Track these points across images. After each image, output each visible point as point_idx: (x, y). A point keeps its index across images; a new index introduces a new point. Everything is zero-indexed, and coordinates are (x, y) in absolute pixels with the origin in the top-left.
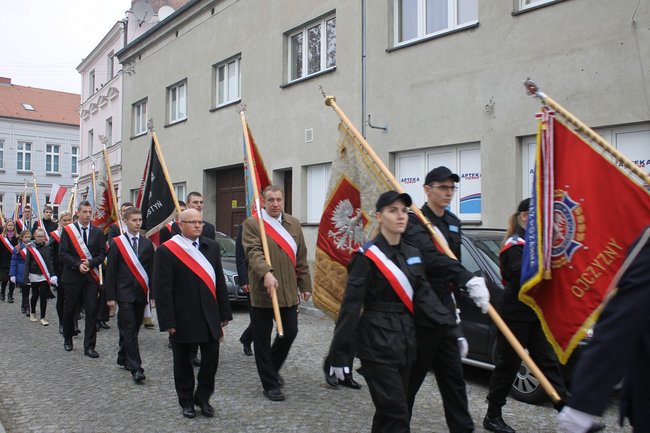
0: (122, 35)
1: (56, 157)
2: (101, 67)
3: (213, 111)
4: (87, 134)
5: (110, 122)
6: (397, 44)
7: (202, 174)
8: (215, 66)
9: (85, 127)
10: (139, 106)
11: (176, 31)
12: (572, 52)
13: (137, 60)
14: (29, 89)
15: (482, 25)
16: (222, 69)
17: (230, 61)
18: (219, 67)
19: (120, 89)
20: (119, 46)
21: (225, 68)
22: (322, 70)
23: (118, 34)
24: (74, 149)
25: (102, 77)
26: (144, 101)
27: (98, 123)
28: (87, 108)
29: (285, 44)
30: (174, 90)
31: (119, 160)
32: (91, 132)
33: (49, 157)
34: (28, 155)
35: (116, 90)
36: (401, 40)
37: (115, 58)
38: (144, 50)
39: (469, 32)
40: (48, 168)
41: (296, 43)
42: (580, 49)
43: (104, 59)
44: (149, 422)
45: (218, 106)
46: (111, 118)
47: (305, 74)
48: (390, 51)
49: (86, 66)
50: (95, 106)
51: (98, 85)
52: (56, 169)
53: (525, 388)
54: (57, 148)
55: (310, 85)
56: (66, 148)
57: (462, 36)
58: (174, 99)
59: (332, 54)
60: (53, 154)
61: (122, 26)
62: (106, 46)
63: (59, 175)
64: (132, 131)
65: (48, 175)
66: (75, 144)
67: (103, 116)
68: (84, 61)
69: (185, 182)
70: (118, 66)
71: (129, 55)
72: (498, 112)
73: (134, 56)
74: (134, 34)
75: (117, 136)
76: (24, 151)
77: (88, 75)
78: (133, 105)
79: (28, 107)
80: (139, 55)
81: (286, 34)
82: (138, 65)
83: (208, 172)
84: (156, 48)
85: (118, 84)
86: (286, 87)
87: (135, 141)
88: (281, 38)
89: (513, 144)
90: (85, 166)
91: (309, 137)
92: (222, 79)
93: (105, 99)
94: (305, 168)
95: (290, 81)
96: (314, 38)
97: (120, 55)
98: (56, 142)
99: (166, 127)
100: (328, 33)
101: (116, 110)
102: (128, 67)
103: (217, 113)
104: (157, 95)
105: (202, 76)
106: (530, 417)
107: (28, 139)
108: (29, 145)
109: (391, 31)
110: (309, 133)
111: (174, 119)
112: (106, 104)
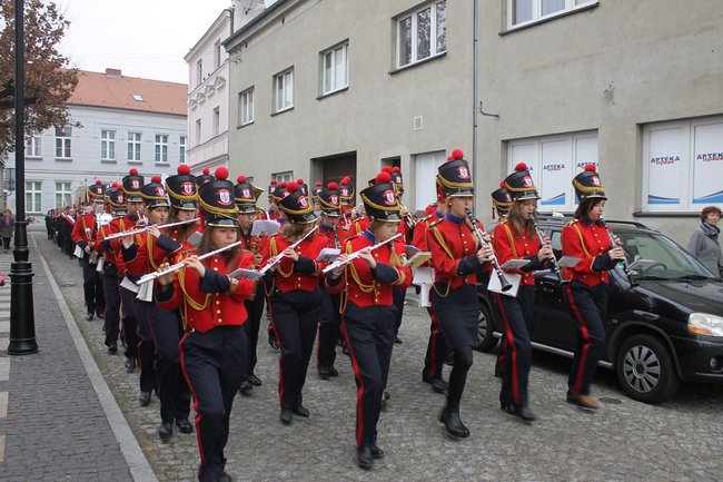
0: (229, 24)
1: (165, 147)
2: (209, 56)
3: (320, 99)
4: (194, 124)
5: (217, 112)
6: (511, 27)
7: (309, 163)
8: (322, 53)
9: (192, 118)
10: (245, 96)
11: (282, 18)
12: (702, 31)
13: (244, 49)
14: (138, 80)
15: (602, 5)
16: (328, 56)
17: (337, 47)
18: (326, 54)
19: (227, 79)
20: (225, 35)
21: (333, 56)
22: (432, 56)
23: (225, 22)
24: (182, 139)
25: (209, 67)
26: (251, 90)
27: (205, 113)
28: (195, 98)
29: (394, 28)
30: (281, 78)
31: (226, 149)
32: (199, 122)
33: (158, 147)
34: (138, 145)
35: (223, 79)
36: (514, 23)
37: (222, 47)
38: (250, 38)
39: (588, 13)
40: (158, 158)
41: (405, 29)
42: (712, 28)
43: (211, 48)
44: (258, 410)
45: (325, 94)
46: (218, 107)
47: (414, 60)
48: (503, 35)
49: (193, 56)
50: (203, 95)
51: (205, 75)
52: (165, 159)
53: (642, 388)
54: (165, 138)
55: (419, 71)
56: (174, 139)
57: (581, 17)
58: (281, 87)
59: (441, 39)
60: (161, 144)
61: (228, 14)
62: (213, 35)
63: (168, 165)
64: (239, 120)
65: (157, 165)
66: (183, 134)
67: (210, 105)
68: (192, 50)
69: (292, 172)
70: (225, 55)
71: (236, 43)
72: (617, 97)
73: (240, 45)
74: (240, 23)
75: (224, 125)
76: (134, 142)
77: (195, 66)
78: (240, 94)
79: (138, 98)
80: (245, 43)
81: (395, 19)
82: (245, 53)
83: (315, 161)
84: (263, 36)
85: (225, 73)
86: (394, 73)
87: (241, 130)
88: (389, 23)
89: (633, 132)
90: (193, 155)
91: (418, 125)
92: (329, 66)
93: (212, 88)
94: (414, 156)
95: (399, 68)
96: (423, 22)
97: (226, 44)
98: (165, 132)
99: (272, 116)
100: (438, 16)
101: (223, 99)
102: (234, 55)
103: (324, 101)
104: (263, 84)
105: (308, 63)
106: (646, 417)
107: (138, 130)
108: (138, 135)
109: (504, 13)
110: (418, 120)
111: (280, 107)
112: (213, 94)
